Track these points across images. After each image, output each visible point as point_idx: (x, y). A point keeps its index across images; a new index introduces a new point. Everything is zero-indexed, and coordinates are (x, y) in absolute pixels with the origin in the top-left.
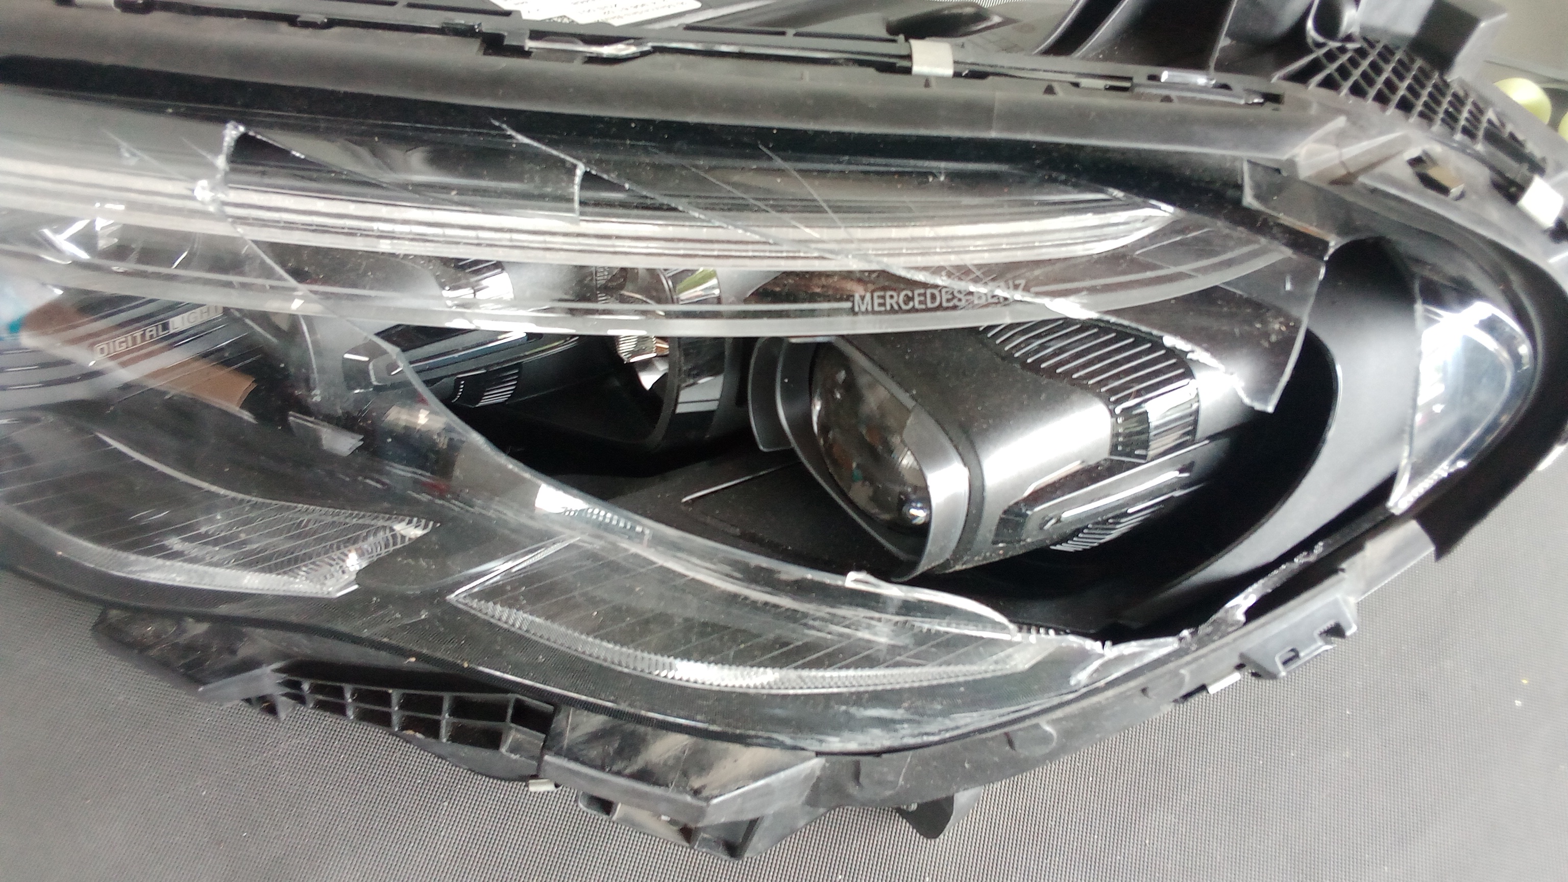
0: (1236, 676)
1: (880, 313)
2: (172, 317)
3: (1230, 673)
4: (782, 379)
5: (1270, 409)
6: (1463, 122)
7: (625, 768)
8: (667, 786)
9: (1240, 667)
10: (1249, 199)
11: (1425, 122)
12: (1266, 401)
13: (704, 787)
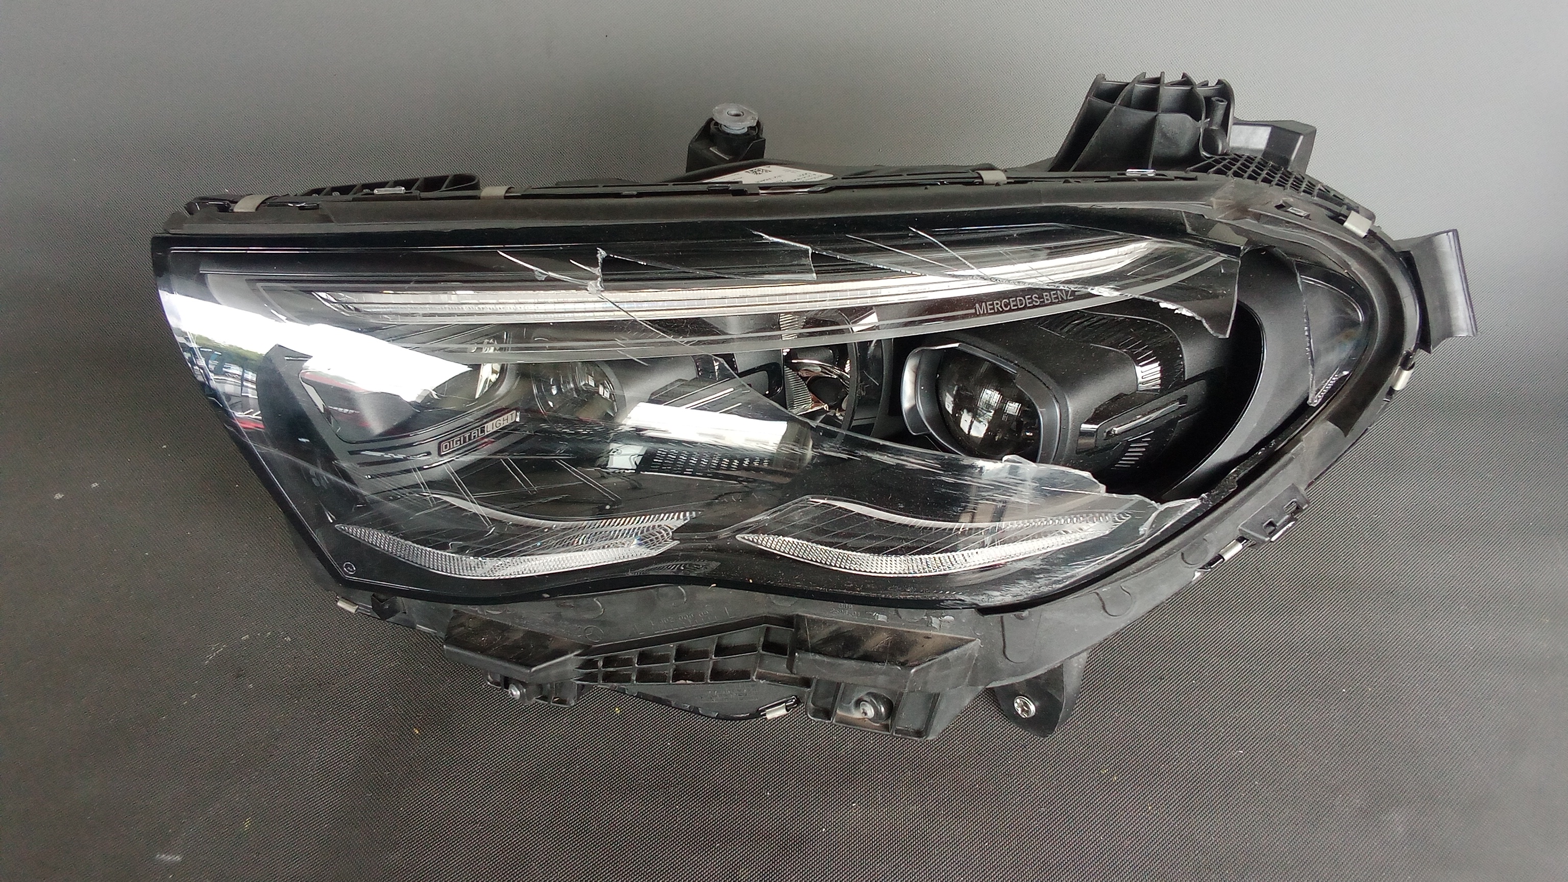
0: (1239, 547)
1: (992, 314)
2: (486, 422)
3: (1234, 545)
4: (920, 388)
5: (1228, 337)
6: (1303, 189)
7: (853, 655)
8: (884, 662)
9: (1240, 540)
10: (1189, 230)
11: (1281, 188)
12: (1225, 334)
13: (907, 661)
